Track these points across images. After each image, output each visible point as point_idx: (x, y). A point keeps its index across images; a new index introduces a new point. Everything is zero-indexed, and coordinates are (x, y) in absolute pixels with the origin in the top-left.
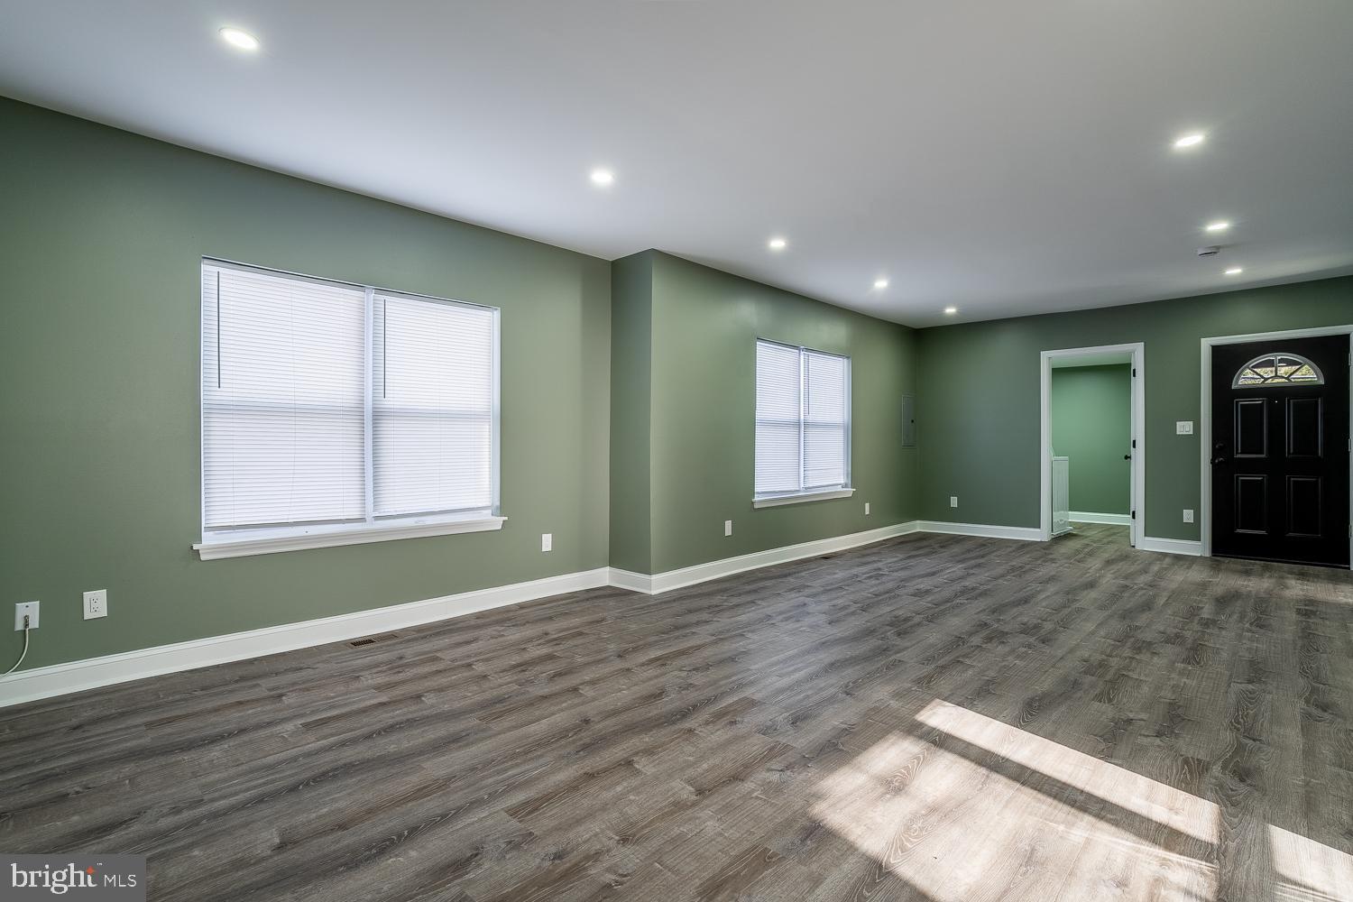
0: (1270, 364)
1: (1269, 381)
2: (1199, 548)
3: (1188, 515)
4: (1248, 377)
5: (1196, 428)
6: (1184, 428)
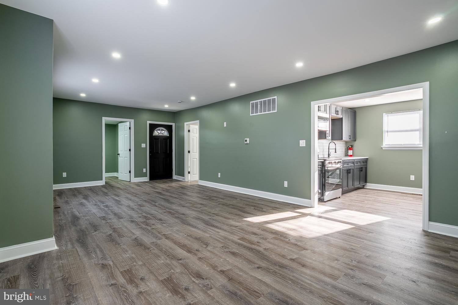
0: (159, 130)
1: (160, 134)
2: (146, 179)
3: (144, 170)
4: (156, 133)
5: (145, 146)
6: (143, 145)
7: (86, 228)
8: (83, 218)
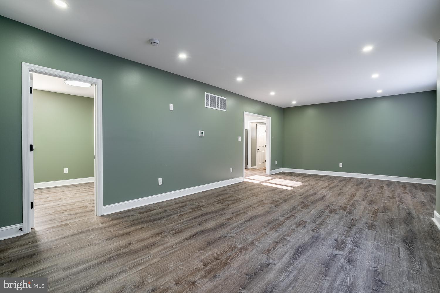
7: (400, 224)
8: (397, 239)
